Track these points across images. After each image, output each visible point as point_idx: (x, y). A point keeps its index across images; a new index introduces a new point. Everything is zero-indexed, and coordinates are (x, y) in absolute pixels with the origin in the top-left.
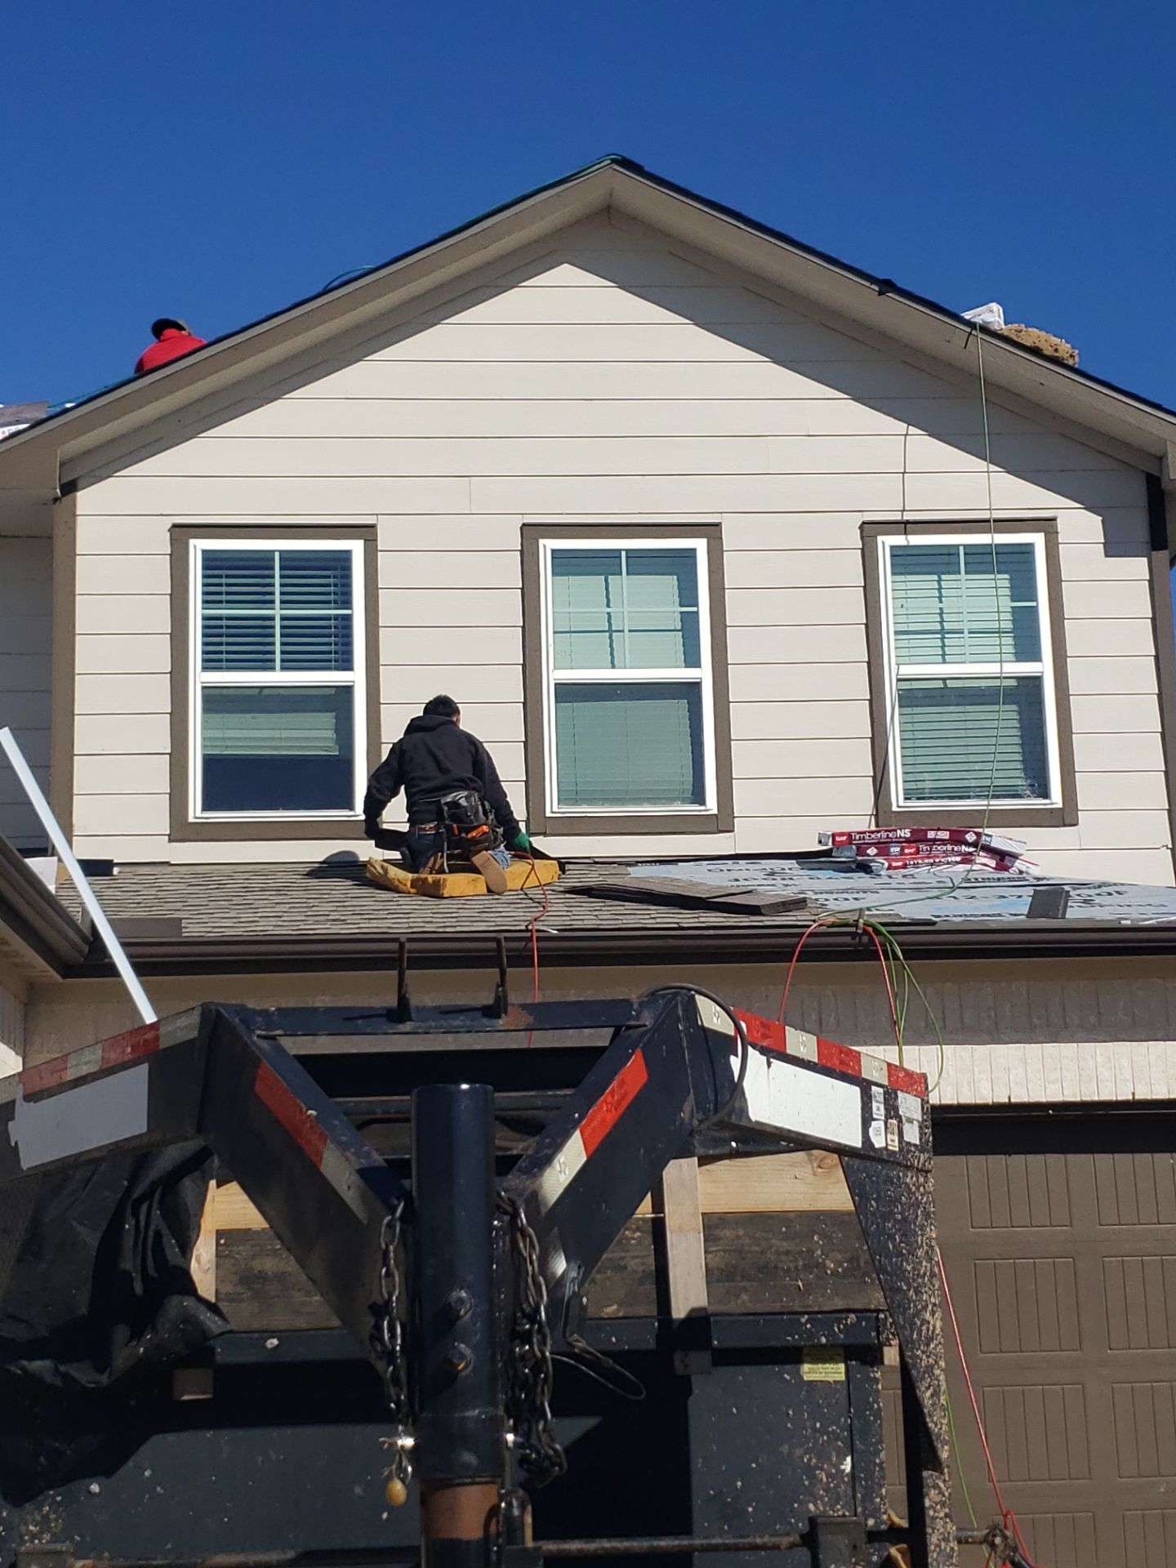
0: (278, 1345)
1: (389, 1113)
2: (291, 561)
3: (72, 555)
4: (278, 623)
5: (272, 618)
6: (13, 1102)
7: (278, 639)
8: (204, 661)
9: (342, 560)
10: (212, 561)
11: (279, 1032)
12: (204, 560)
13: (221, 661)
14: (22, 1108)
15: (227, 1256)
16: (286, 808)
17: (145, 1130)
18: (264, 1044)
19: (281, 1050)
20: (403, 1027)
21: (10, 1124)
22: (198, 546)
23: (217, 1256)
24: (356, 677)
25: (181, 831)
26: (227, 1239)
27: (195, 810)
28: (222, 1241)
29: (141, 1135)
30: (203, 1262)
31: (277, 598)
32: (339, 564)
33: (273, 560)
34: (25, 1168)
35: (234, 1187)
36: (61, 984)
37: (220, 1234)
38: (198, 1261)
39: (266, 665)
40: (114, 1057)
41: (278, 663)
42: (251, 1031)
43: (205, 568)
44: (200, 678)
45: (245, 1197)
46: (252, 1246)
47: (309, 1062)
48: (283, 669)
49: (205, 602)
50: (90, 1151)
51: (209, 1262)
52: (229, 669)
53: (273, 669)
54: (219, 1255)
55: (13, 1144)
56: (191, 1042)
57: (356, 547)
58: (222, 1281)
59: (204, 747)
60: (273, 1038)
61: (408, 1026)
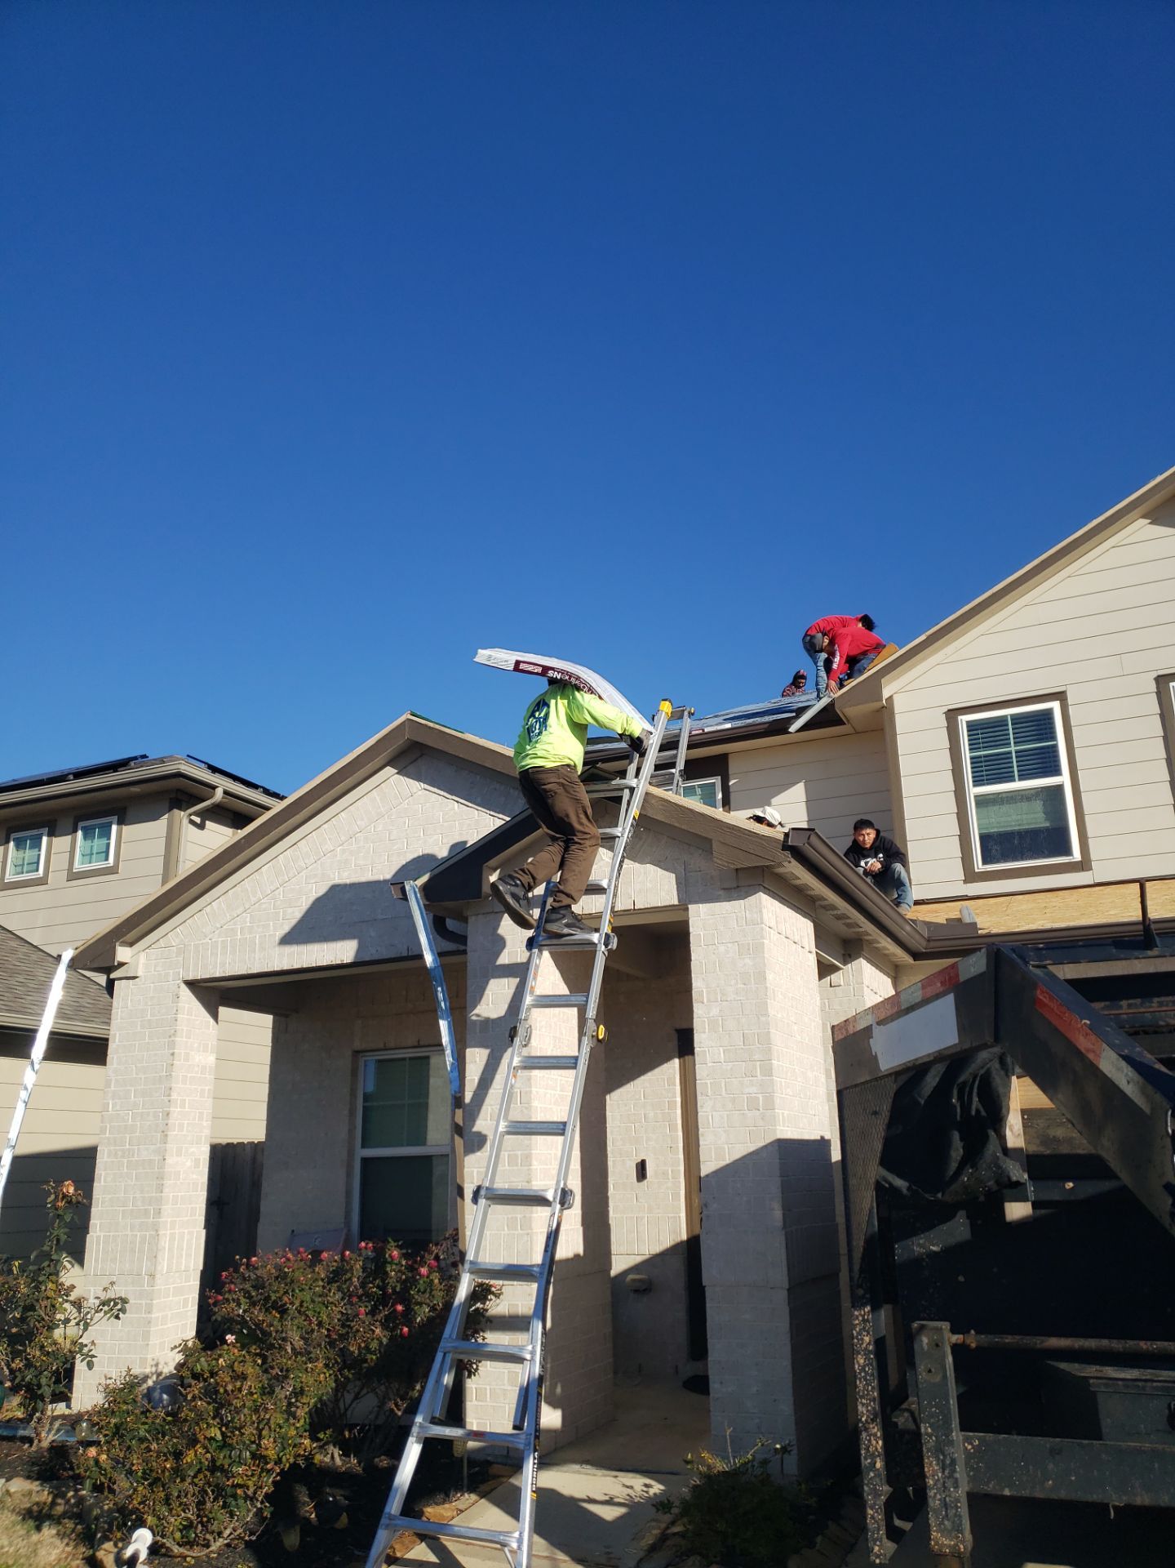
0: (1073, 1187)
1: (1135, 1027)
2: (1016, 719)
3: (894, 735)
4: (1014, 755)
5: (1010, 753)
6: (871, 1025)
7: (1014, 760)
8: (974, 782)
9: (1048, 715)
10: (972, 726)
11: (1048, 962)
12: (968, 726)
13: (983, 780)
14: (876, 1030)
15: (1030, 1126)
16: (1031, 858)
17: (957, 1041)
18: (1038, 972)
19: (1053, 977)
20: (1149, 953)
21: (871, 1040)
22: (964, 719)
23: (1023, 1126)
24: (1064, 779)
25: (971, 876)
26: (1028, 1115)
27: (979, 866)
28: (1026, 1117)
29: (955, 1045)
30: (1014, 1130)
31: (1012, 741)
32: (1046, 717)
33: (1007, 720)
34: (883, 1070)
35: (1027, 1080)
36: (913, 964)
37: (1023, 1112)
38: (1011, 1130)
39: (1011, 779)
40: (930, 992)
41: (1017, 777)
42: (1027, 963)
43: (968, 731)
44: (973, 791)
45: (1036, 1087)
46: (1047, 1119)
47: (1076, 984)
48: (1020, 780)
49: (970, 749)
50: (920, 1058)
51: (1019, 1130)
52: (988, 784)
53: (1014, 781)
54: (1025, 1126)
55: (874, 1054)
56: (982, 975)
57: (1056, 706)
58: (1029, 1143)
59: (979, 829)
60: (1045, 967)
61: (1155, 952)
